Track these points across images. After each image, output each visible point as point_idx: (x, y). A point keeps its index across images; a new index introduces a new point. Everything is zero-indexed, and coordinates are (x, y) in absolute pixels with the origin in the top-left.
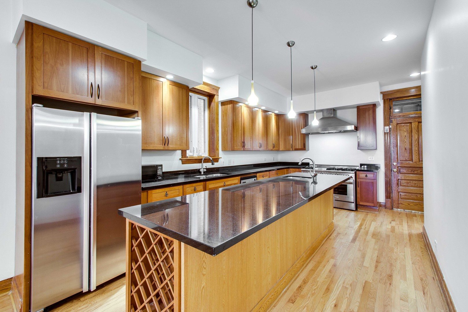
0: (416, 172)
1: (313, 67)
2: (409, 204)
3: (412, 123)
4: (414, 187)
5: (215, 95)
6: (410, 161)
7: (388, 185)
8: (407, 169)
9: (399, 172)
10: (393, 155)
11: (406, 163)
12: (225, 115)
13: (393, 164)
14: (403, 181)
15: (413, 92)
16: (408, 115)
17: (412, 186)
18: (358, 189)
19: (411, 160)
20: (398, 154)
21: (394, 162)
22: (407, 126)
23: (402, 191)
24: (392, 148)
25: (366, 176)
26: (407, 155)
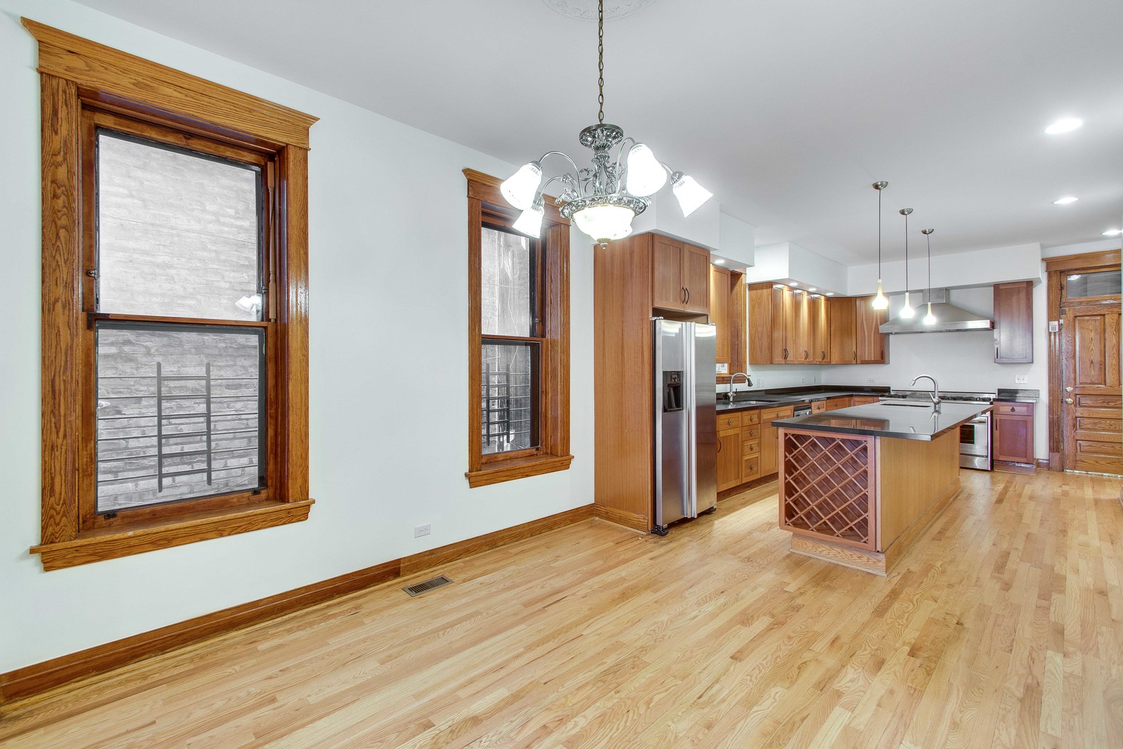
0: (1112, 404)
1: (926, 231)
2: (1097, 462)
3: (1106, 316)
4: (1108, 430)
5: (742, 274)
6: (1100, 384)
7: (1056, 428)
8: (1094, 398)
9: (1077, 404)
10: (1066, 374)
11: (1092, 389)
12: (757, 306)
13: (1066, 390)
14: (1087, 421)
15: (1109, 260)
16: (1097, 301)
17: (1104, 430)
18: (996, 433)
19: (1103, 383)
20: (1075, 372)
21: (1067, 386)
22: (1096, 320)
23: (1083, 438)
24: (1064, 361)
25: (1013, 410)
26: (1094, 373)
